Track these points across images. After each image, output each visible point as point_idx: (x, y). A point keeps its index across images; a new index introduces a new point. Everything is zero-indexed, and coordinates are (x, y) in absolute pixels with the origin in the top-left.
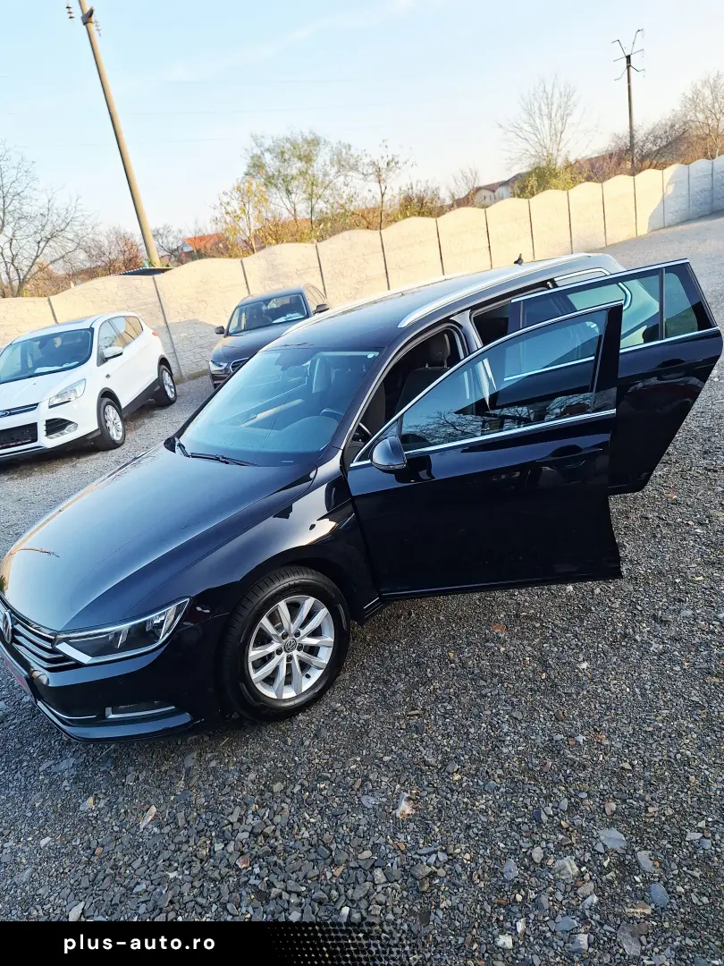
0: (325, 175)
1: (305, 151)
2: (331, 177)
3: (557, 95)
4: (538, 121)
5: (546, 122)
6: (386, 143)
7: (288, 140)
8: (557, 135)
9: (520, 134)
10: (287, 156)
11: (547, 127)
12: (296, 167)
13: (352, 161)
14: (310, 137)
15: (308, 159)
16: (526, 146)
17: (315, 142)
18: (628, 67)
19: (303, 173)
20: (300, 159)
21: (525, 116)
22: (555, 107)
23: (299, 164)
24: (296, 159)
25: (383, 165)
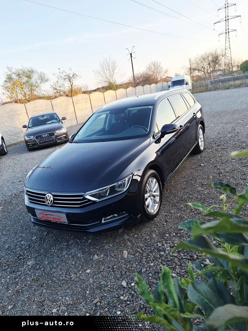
0: (36, 83)
1: (29, 75)
2: (38, 84)
3: (111, 63)
4: (105, 71)
5: (108, 71)
6: (71, 69)
7: (21, 70)
8: (112, 76)
9: (100, 74)
10: (21, 76)
11: (108, 73)
12: (25, 79)
13: (46, 79)
14: (30, 70)
15: (29, 77)
16: (102, 78)
17: (32, 71)
18: (131, 57)
19: (27, 82)
20: (26, 77)
21: (101, 69)
22: (110, 67)
23: (26, 79)
24: (24, 77)
25: (71, 76)
